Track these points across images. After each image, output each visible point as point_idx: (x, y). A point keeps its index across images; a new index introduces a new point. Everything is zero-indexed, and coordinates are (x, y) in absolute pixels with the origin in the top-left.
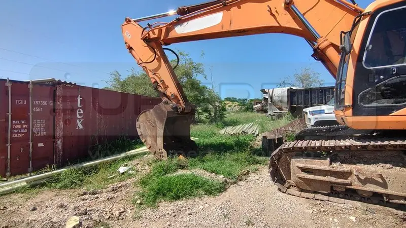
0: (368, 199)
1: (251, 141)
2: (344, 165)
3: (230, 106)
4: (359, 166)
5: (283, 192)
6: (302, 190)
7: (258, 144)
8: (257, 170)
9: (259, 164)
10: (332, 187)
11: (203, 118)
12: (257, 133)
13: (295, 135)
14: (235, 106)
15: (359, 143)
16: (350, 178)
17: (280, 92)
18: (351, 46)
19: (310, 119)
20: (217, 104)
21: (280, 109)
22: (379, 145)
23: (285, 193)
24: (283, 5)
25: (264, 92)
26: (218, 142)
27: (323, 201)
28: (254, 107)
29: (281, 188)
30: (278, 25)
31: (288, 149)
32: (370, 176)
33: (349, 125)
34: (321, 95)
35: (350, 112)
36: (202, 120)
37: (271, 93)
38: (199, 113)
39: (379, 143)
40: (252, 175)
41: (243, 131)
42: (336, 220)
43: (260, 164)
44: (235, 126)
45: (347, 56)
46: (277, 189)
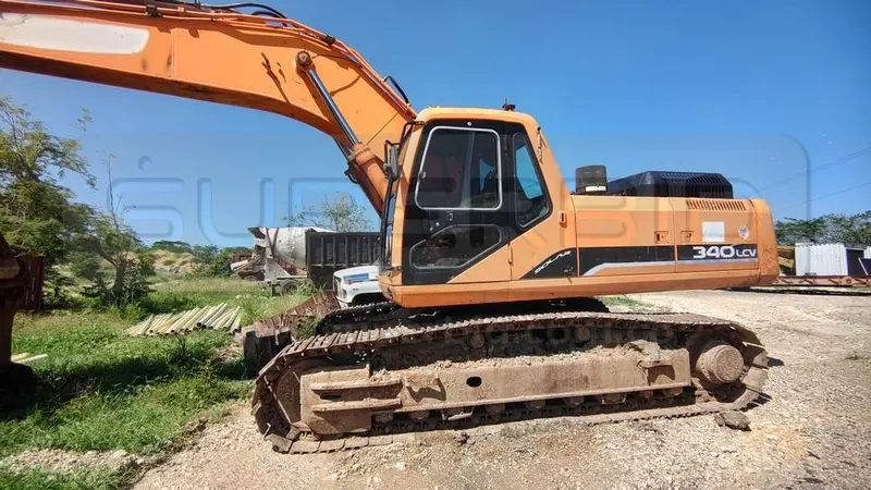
0: (425, 423)
1: (219, 345)
2: (392, 373)
3: (168, 263)
4: (414, 371)
5: (284, 452)
6: (322, 438)
7: (235, 352)
8: (228, 414)
9: (232, 400)
10: (373, 418)
11: (75, 295)
12: (236, 325)
13: (315, 323)
14: (184, 263)
15: (412, 332)
16: (399, 395)
17: (291, 238)
18: (400, 168)
19: (345, 292)
20: (130, 256)
21: (292, 271)
22: (437, 332)
23: (287, 452)
24: (294, 64)
25: (257, 233)
26: (120, 358)
27: (358, 448)
28: (233, 266)
29: (279, 444)
30: (284, 100)
31: (296, 356)
32: (425, 385)
33: (399, 301)
34: (365, 247)
35: (398, 278)
36: (72, 300)
37: (272, 237)
38: (61, 281)
39: (437, 328)
40: (211, 430)
41: (199, 324)
42: (376, 479)
43: (236, 398)
44: (180, 311)
45: (395, 183)
46: (270, 449)
